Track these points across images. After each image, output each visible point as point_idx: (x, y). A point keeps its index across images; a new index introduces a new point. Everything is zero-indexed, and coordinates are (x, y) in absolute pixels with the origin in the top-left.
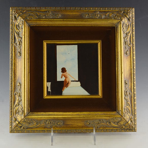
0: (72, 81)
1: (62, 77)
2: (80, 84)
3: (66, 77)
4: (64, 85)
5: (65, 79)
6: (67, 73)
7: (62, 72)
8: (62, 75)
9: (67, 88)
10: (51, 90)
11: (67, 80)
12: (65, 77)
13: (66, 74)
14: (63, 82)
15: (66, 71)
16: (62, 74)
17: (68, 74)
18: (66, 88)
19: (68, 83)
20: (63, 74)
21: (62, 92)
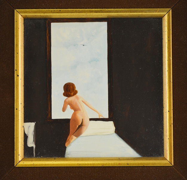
0: (91, 119)
1: (64, 110)
2: (115, 128)
3: (76, 109)
4: (71, 130)
5: (74, 115)
6: (77, 98)
7: (65, 94)
8: (66, 103)
9: (79, 138)
10: (36, 144)
11: (80, 117)
12: (72, 107)
13: (76, 100)
14: (67, 121)
15: (76, 92)
16: (65, 101)
17: (80, 100)
18: (74, 137)
19: (81, 125)
20: (67, 100)
21: (65, 148)
